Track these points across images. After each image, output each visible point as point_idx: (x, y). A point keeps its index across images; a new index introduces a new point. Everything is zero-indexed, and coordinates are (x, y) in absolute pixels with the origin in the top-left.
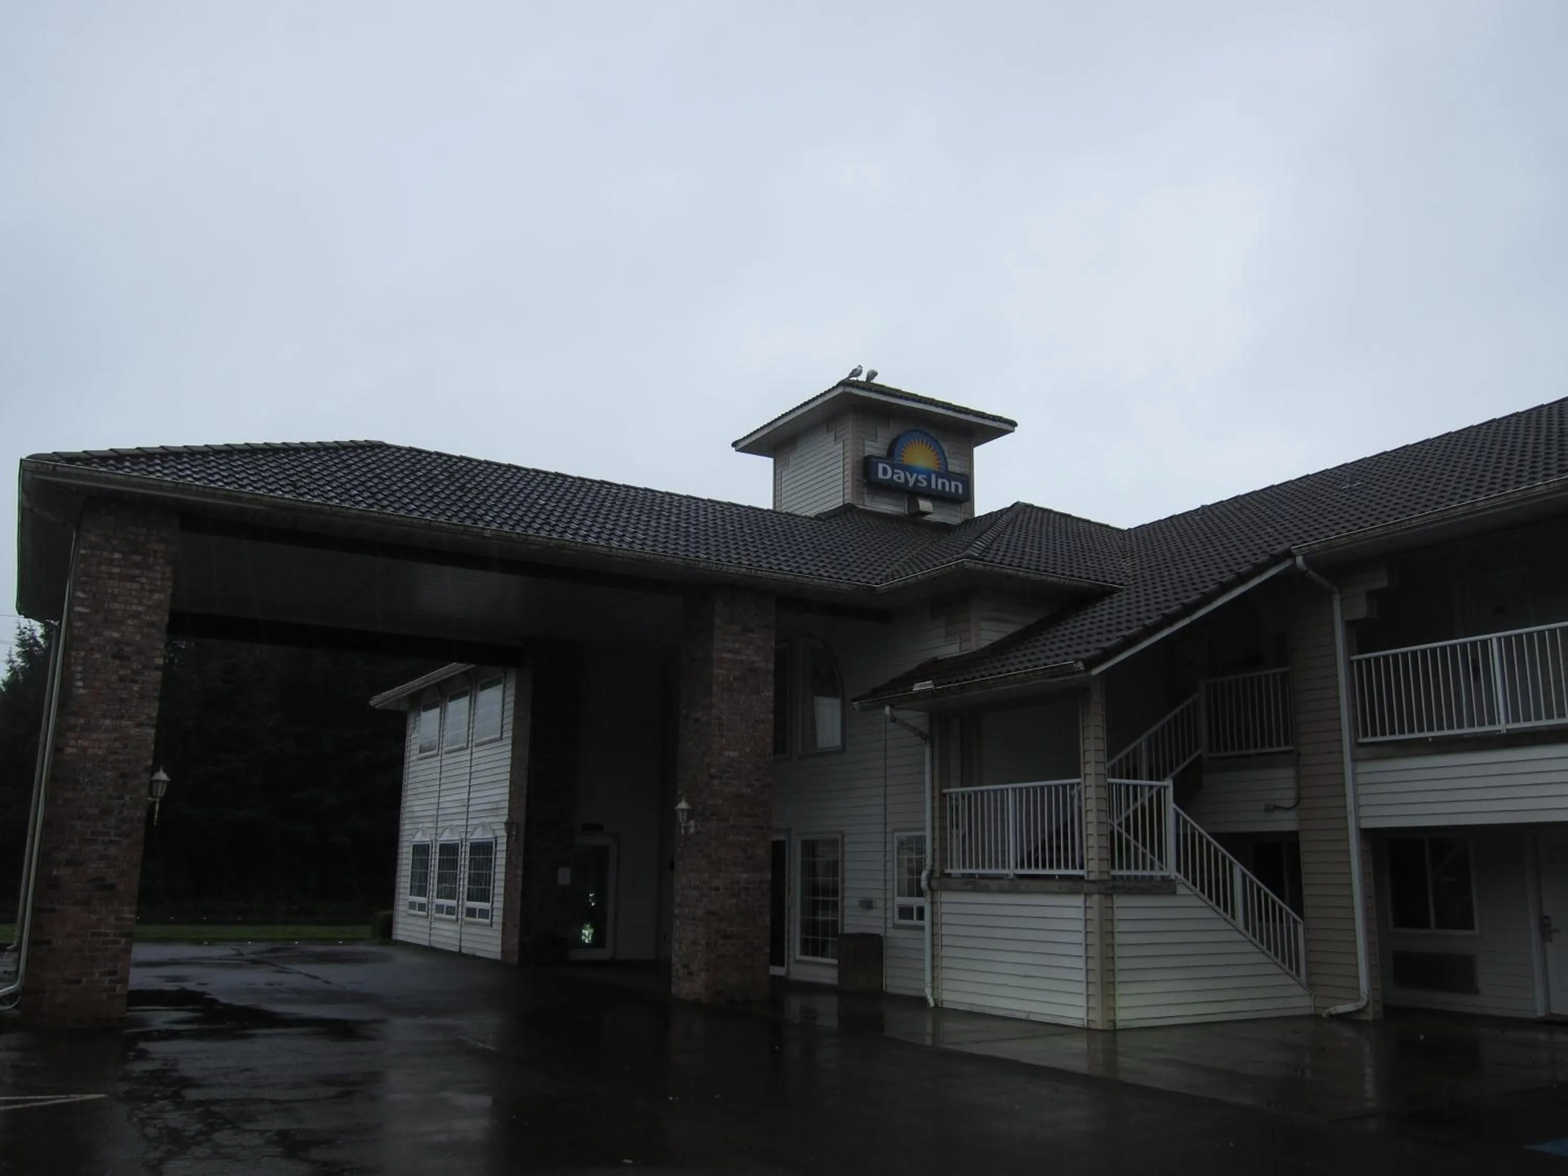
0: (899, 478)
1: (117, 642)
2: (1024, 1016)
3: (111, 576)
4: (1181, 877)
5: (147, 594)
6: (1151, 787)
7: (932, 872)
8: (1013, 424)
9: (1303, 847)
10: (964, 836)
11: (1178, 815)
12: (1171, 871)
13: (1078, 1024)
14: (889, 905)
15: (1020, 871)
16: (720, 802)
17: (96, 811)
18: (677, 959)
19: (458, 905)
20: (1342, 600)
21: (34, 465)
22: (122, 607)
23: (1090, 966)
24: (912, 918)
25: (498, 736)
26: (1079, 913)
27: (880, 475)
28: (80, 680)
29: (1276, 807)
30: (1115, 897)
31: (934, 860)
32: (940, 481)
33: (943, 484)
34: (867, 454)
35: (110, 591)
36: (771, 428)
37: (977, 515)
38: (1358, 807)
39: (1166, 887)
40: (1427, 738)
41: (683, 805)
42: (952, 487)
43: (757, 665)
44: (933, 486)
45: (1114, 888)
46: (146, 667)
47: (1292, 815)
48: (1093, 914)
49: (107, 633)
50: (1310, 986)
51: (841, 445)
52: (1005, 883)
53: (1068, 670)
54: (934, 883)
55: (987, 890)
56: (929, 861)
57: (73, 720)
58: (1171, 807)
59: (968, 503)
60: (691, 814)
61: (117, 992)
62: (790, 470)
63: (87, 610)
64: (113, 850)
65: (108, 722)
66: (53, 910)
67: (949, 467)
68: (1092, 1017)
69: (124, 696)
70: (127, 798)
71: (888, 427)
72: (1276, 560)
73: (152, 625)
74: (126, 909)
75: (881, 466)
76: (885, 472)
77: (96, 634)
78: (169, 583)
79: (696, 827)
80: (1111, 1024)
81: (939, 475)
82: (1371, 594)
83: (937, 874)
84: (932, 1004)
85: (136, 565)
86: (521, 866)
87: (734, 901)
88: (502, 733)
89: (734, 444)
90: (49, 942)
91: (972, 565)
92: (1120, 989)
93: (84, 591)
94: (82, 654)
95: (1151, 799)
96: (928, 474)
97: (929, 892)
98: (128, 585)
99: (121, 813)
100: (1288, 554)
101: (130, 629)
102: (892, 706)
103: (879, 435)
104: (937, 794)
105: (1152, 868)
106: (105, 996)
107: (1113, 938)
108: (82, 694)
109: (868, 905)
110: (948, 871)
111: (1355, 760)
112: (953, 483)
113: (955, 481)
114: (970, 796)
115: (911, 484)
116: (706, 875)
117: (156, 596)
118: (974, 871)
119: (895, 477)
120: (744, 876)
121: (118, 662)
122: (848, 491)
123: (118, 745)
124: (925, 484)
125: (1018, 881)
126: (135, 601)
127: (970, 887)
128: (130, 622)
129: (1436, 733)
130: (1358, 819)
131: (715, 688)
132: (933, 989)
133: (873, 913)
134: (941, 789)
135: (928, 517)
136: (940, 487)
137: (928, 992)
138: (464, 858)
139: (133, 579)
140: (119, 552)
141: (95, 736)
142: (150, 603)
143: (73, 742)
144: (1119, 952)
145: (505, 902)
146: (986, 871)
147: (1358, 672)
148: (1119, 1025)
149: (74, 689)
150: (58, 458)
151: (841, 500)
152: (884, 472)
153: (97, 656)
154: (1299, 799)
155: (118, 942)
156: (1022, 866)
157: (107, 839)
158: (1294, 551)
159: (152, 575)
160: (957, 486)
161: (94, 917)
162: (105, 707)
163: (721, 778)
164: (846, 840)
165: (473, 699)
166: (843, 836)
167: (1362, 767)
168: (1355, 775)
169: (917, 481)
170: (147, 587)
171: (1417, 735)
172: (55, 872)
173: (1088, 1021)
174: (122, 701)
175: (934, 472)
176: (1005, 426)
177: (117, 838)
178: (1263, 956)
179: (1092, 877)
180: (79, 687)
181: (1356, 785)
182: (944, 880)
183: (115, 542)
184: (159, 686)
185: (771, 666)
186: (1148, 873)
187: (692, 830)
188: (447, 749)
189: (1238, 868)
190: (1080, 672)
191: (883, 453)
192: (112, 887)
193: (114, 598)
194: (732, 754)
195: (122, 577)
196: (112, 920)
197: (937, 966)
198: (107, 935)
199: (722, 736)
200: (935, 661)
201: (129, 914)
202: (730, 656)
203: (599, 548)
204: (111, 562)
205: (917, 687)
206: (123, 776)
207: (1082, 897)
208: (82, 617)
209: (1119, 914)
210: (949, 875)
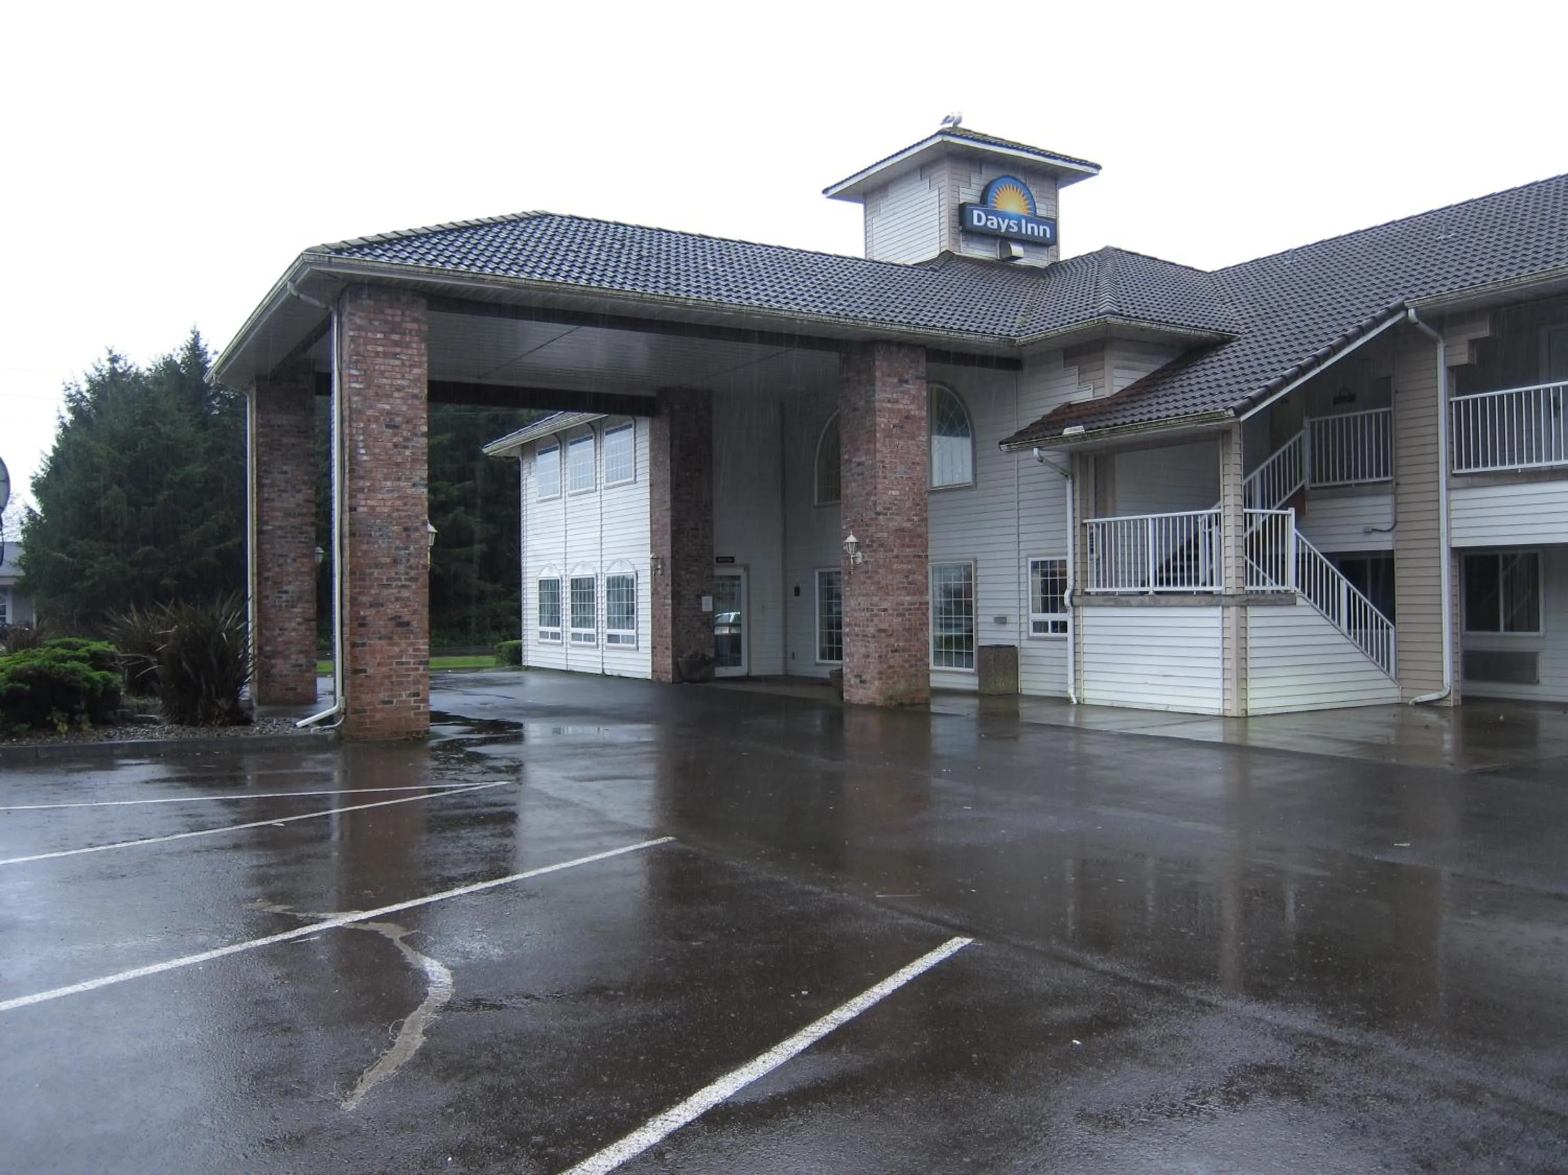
0: (992, 224)
1: (389, 413)
2: (1163, 708)
3: (377, 354)
4: (1299, 590)
5: (408, 369)
6: (1263, 514)
7: (1074, 591)
8: (1098, 167)
9: (1397, 564)
10: (1098, 560)
11: (1297, 538)
12: (1291, 585)
13: (1216, 712)
14: (1024, 620)
15: (1159, 589)
16: (885, 535)
17: (388, 560)
18: (848, 670)
19: (597, 633)
20: (1445, 348)
21: (312, 258)
22: (388, 381)
23: (1226, 666)
24: (1047, 631)
25: (632, 479)
26: (1217, 623)
27: (975, 222)
28: (363, 448)
29: (1374, 530)
30: (1248, 608)
31: (1075, 581)
32: (1029, 226)
33: (1033, 228)
34: (962, 202)
35: (377, 367)
36: (864, 176)
37: (1062, 258)
38: (1449, 529)
39: (1287, 600)
40: (1517, 470)
41: (852, 539)
42: (1041, 231)
43: (912, 413)
44: (1024, 231)
45: (1248, 601)
46: (415, 434)
47: (1389, 537)
48: (1231, 623)
49: (380, 406)
50: (1398, 679)
51: (936, 193)
52: (1146, 599)
53: (1220, 417)
54: (1076, 601)
55: (1128, 605)
56: (1070, 582)
57: (361, 483)
58: (1292, 530)
59: (1054, 247)
60: (858, 546)
61: (422, 710)
62: (881, 217)
63: (361, 386)
64: (405, 594)
65: (389, 483)
66: (363, 645)
67: (1038, 211)
68: (1227, 706)
69: (399, 460)
70: (412, 548)
71: (981, 173)
72: (1391, 313)
73: (415, 396)
74: (421, 641)
75: (976, 213)
76: (979, 220)
77: (371, 407)
78: (425, 359)
79: (863, 557)
80: (1244, 712)
81: (1028, 220)
82: (1472, 343)
83: (1078, 593)
84: (1075, 702)
85: (396, 344)
86: (670, 596)
87: (900, 619)
88: (636, 476)
89: (825, 191)
90: (364, 671)
91: (1114, 320)
92: (1251, 683)
93: (356, 369)
94: (362, 425)
95: (1264, 523)
96: (1019, 219)
97: (1071, 608)
98: (392, 362)
99: (408, 561)
100: (1402, 307)
101: (398, 401)
102: (1039, 448)
103: (973, 180)
104: (1078, 524)
105: (1264, 584)
106: (412, 713)
107: (1246, 642)
108: (365, 461)
109: (1001, 621)
110: (1087, 590)
111: (1449, 489)
112: (1041, 228)
113: (1043, 225)
114: (1104, 526)
115: (1003, 230)
116: (876, 599)
117: (415, 371)
118: (1113, 589)
119: (989, 224)
120: (908, 598)
121: (391, 431)
122: (946, 237)
123: (398, 503)
124: (1016, 229)
125: (1158, 597)
126: (399, 376)
127: (1112, 603)
128: (396, 395)
129: (1526, 465)
130: (1449, 539)
131: (878, 435)
132: (1075, 689)
133: (1008, 627)
134: (1082, 518)
135: (1018, 262)
136: (1029, 232)
137: (1071, 691)
138: (601, 591)
139: (395, 356)
140: (381, 332)
141: (380, 496)
142: (412, 378)
143: (363, 503)
144: (1251, 654)
145: (653, 628)
146: (1127, 589)
147: (1459, 413)
148: (1250, 713)
149: (359, 456)
150: (327, 250)
151: (937, 246)
152: (978, 218)
153: (374, 426)
154: (1396, 522)
155: (417, 669)
156: (1161, 584)
157: (399, 583)
158: (1406, 305)
159: (410, 352)
160: (1045, 230)
161: (397, 649)
162: (385, 471)
163: (886, 514)
164: (979, 564)
165: (598, 445)
166: (976, 561)
167: (1454, 495)
168: (1449, 502)
169: (1009, 226)
170: (407, 363)
171: (1508, 467)
172: (362, 613)
173: (1224, 710)
174: (398, 465)
175: (1024, 217)
176: (1090, 170)
177: (408, 583)
178: (1361, 655)
179: (1229, 592)
180: (363, 454)
181: (1448, 510)
182: (1086, 597)
183: (376, 323)
184: (426, 450)
185: (924, 413)
186: (1261, 588)
187: (859, 560)
188: (571, 492)
189: (1345, 583)
190: (1230, 418)
191: (977, 200)
192: (407, 624)
193: (382, 373)
194: (894, 493)
195: (386, 355)
196: (411, 651)
197: (1080, 670)
198: (408, 663)
199: (885, 478)
200: (1069, 406)
201: (423, 645)
202: (889, 405)
203: (783, 313)
204: (375, 342)
205: (1067, 432)
206: (406, 529)
207: (1220, 608)
208: (358, 392)
209: (1251, 623)
210: (1088, 594)
